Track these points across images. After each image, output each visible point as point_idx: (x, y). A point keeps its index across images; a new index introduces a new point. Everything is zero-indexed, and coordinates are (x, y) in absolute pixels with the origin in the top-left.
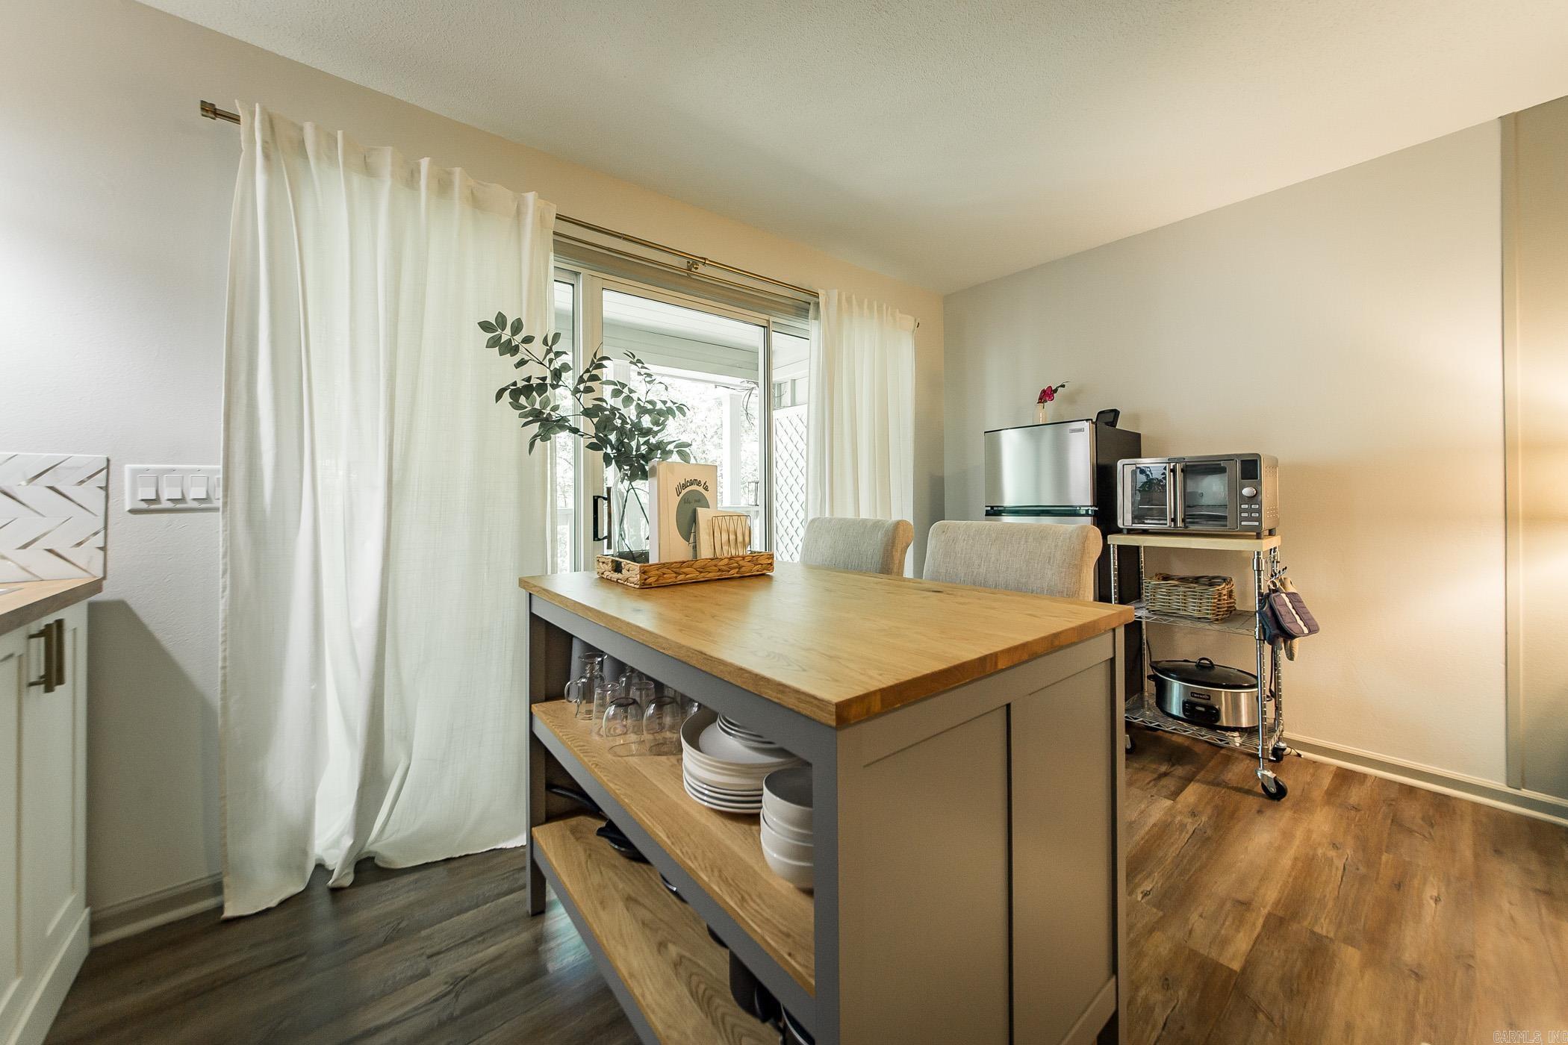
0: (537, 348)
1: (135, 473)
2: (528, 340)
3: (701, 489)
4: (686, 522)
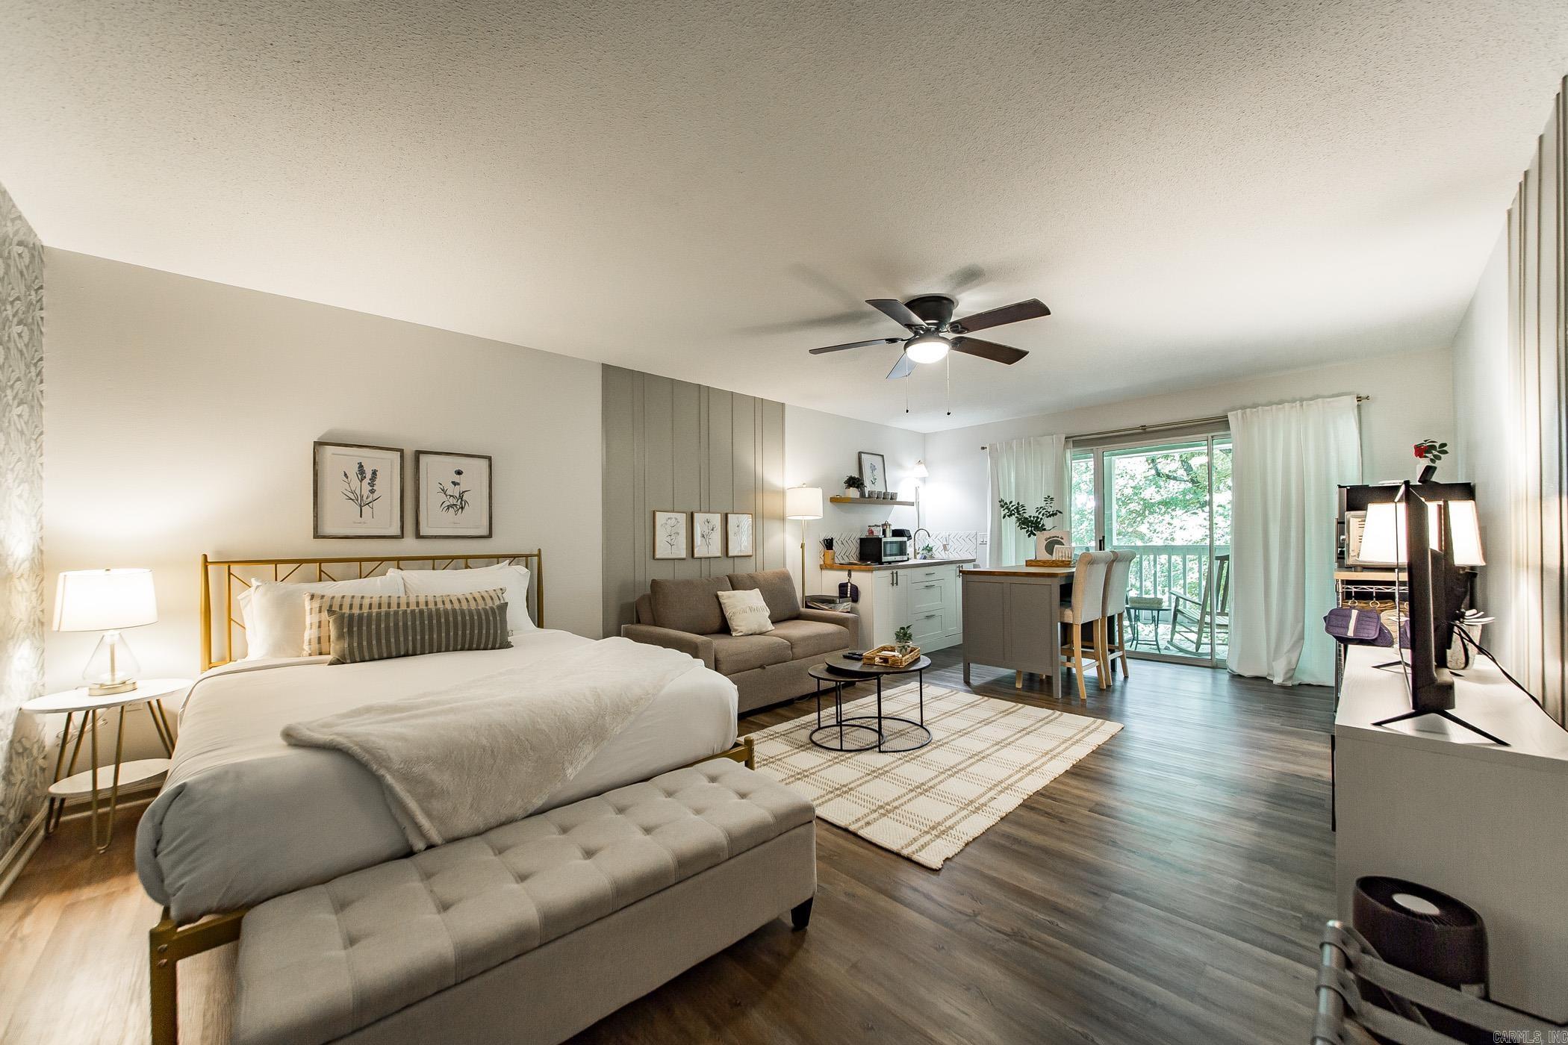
4: (1049, 549)
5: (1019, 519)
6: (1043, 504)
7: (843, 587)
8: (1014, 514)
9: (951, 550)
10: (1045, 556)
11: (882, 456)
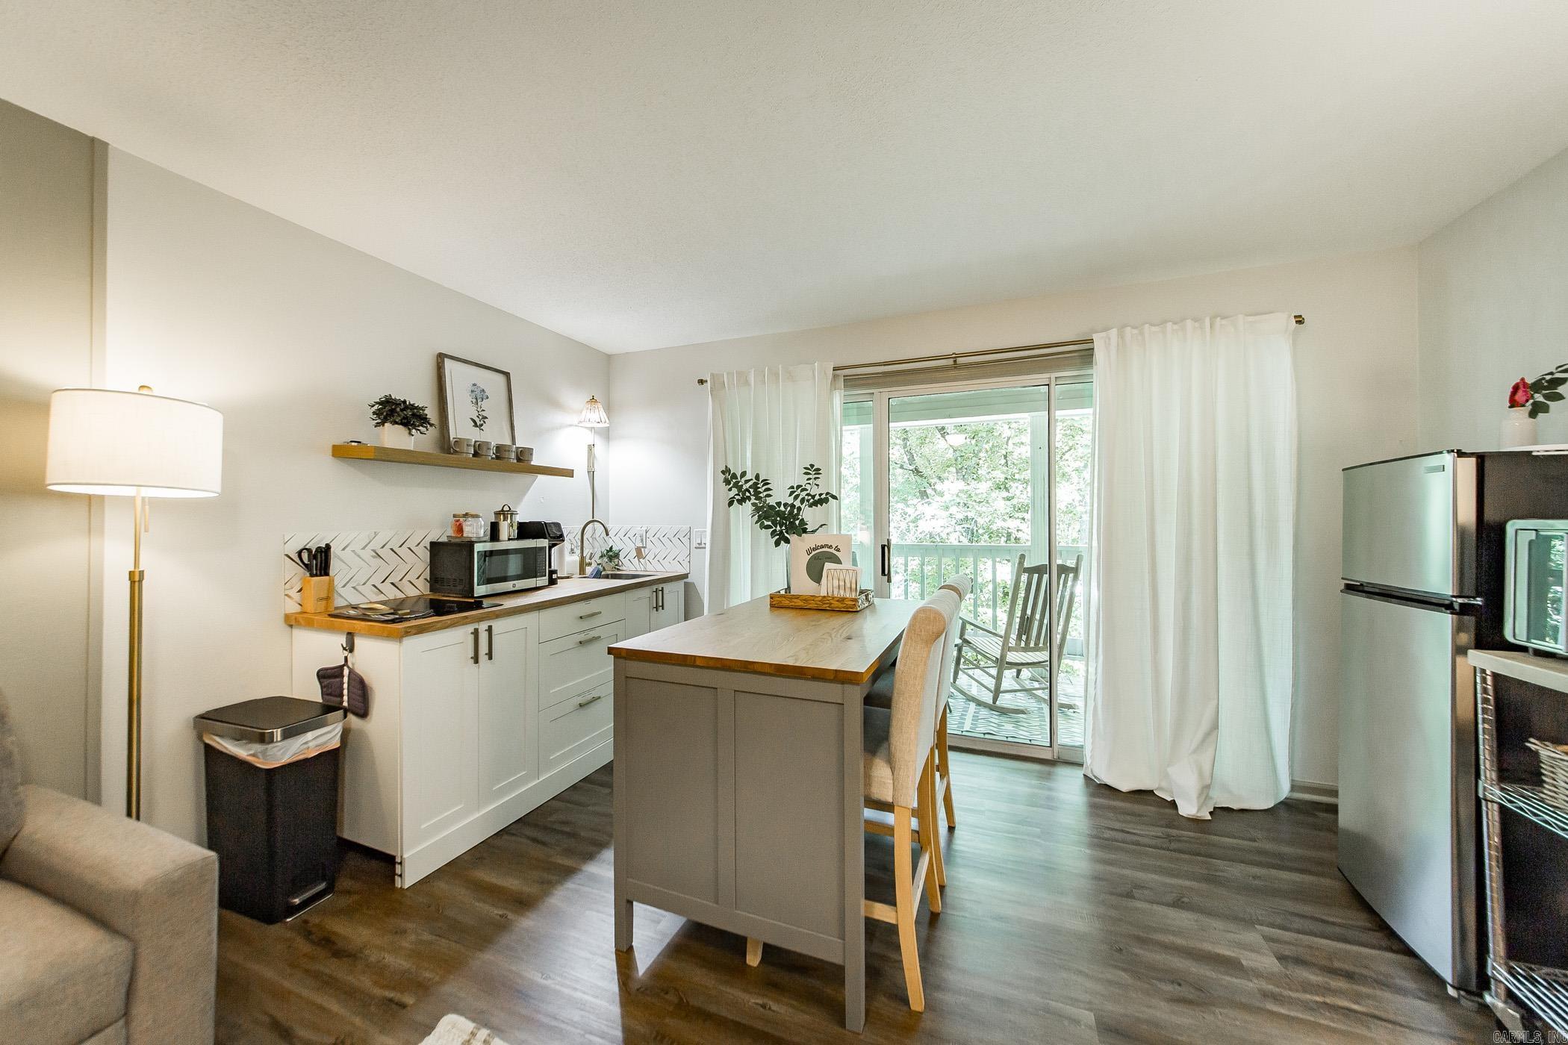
1: (696, 532)
3: (832, 551)
4: (815, 571)
5: (757, 509)
6: (802, 480)
7: (328, 677)
8: (749, 498)
9: (650, 557)
10: (804, 586)
11: (507, 375)
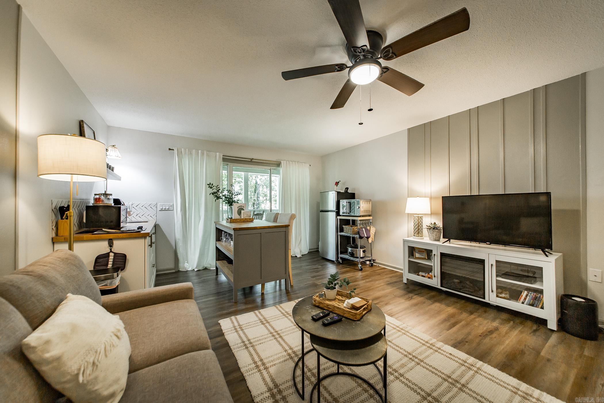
0: (215, 187)
1: (160, 205)
2: (214, 186)
3: (242, 207)
4: (239, 213)
9: (134, 215)
10: (236, 216)
11: (94, 132)
